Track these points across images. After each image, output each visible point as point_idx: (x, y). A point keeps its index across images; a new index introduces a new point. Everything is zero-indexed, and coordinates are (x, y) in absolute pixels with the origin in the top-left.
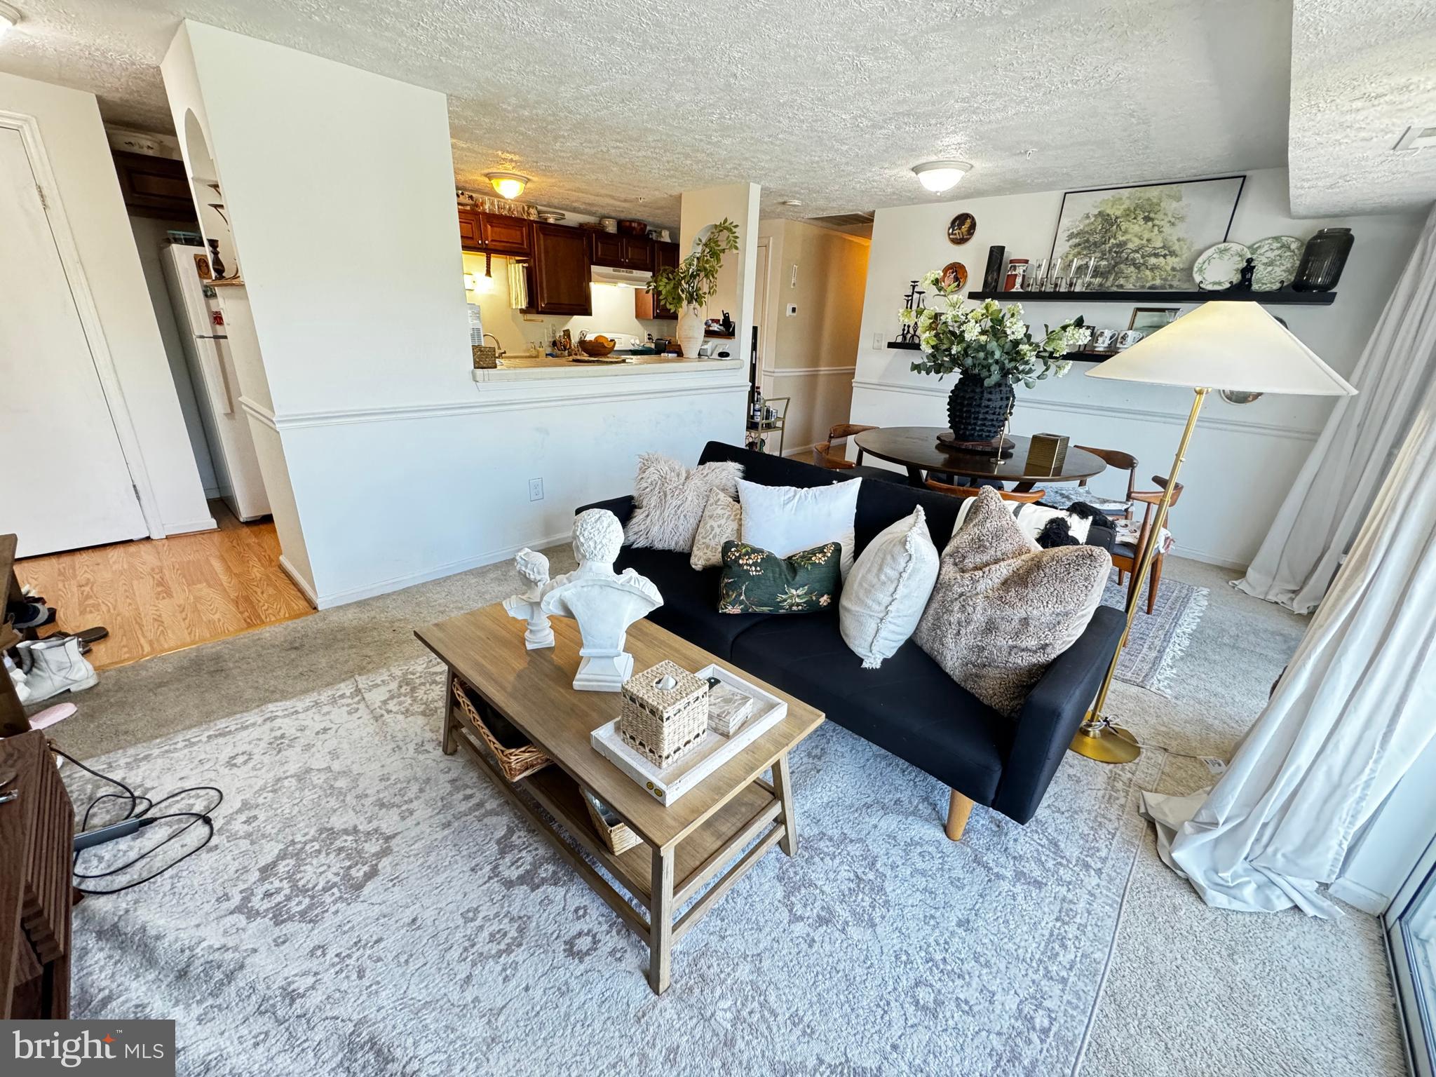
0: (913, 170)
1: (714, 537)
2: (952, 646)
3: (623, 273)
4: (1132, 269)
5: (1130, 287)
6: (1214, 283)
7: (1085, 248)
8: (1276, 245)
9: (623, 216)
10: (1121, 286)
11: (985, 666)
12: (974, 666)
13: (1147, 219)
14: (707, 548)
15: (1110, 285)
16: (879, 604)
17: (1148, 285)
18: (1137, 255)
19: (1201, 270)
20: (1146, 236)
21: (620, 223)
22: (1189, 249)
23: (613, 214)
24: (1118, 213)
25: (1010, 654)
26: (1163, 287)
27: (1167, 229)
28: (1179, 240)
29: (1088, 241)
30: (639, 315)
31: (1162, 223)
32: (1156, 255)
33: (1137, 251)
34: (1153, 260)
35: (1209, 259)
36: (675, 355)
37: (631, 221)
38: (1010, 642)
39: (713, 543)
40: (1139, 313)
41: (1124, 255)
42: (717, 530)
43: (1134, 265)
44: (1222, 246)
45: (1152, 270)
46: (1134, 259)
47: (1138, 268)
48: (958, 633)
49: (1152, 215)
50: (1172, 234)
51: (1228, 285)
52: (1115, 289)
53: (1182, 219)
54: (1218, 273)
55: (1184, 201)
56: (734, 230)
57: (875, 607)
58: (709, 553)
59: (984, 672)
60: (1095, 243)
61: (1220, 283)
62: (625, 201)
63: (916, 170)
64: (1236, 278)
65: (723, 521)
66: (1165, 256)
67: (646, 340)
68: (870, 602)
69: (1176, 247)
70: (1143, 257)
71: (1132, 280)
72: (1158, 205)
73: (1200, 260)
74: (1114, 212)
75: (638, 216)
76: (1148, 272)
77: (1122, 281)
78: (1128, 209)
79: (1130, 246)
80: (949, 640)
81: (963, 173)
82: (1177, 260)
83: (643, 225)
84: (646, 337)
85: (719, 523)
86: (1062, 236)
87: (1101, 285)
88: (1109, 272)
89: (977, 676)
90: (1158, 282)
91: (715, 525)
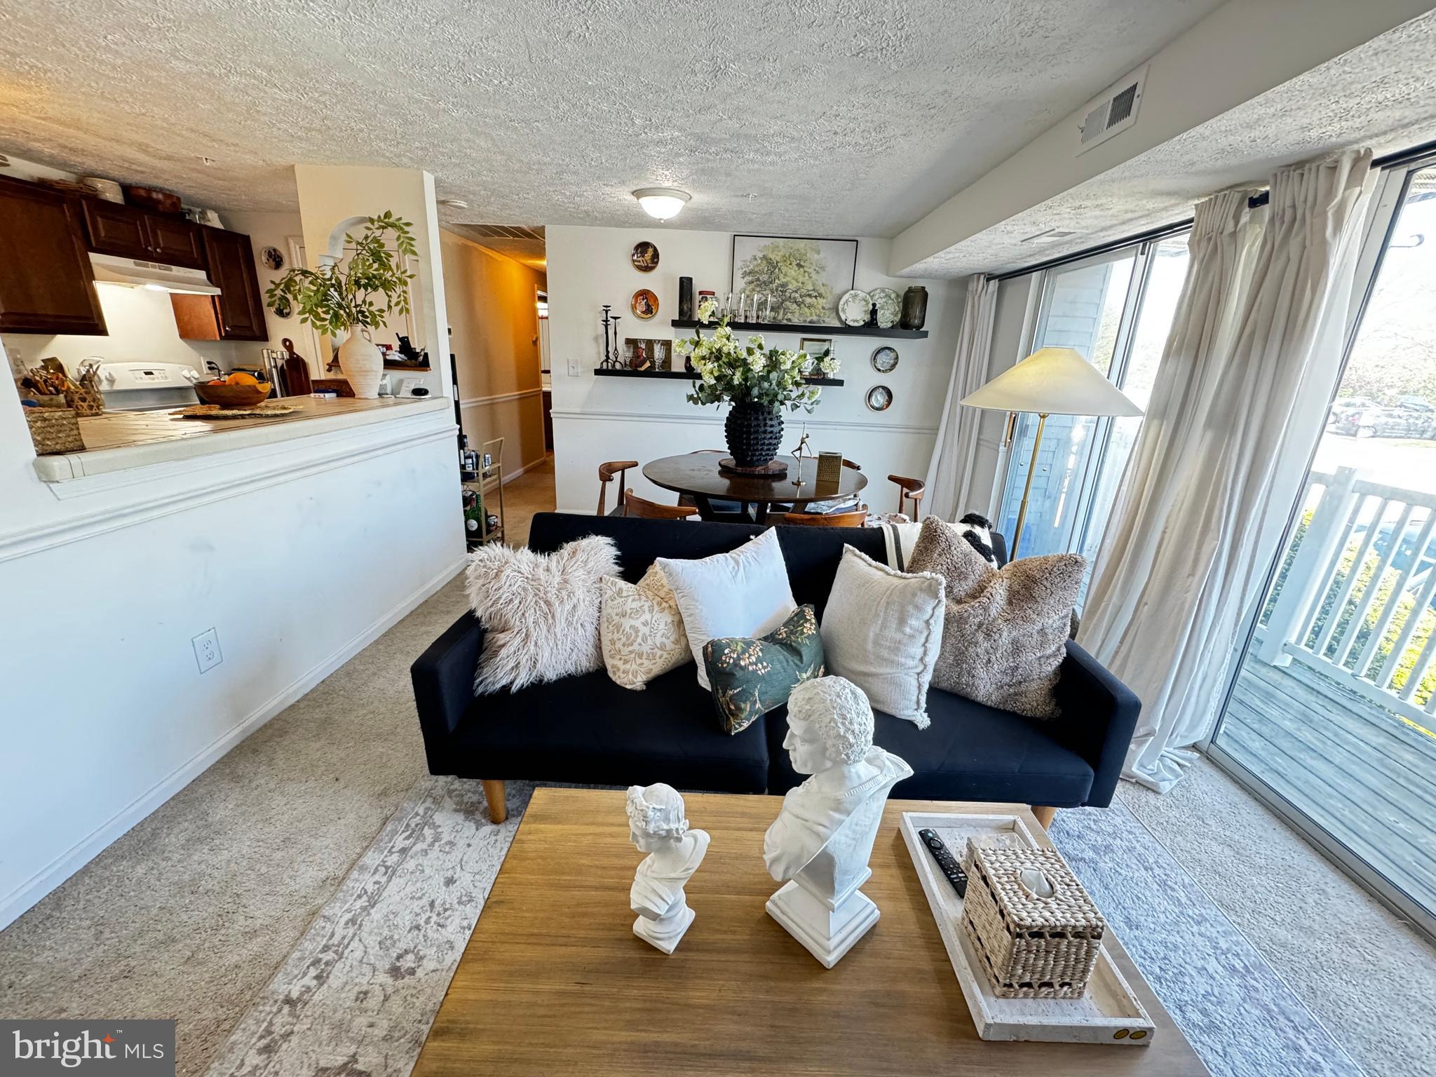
0: (633, 193)
1: (645, 639)
2: (983, 674)
3: (153, 268)
4: (795, 306)
5: (796, 321)
6: (854, 321)
7: (758, 285)
8: (882, 295)
9: (134, 179)
10: (789, 320)
11: (1020, 683)
12: (1010, 686)
13: (799, 266)
14: (640, 656)
15: (782, 318)
16: (913, 658)
17: (808, 320)
18: (797, 295)
19: (844, 310)
20: (801, 280)
21: (127, 189)
22: (831, 292)
23: (116, 173)
24: (778, 258)
25: (1040, 665)
26: (818, 322)
27: (814, 275)
28: (823, 285)
29: (758, 279)
30: (186, 331)
31: (810, 270)
32: (810, 296)
33: (796, 292)
34: (808, 300)
35: (847, 301)
36: (334, 395)
37: (150, 190)
38: (1038, 655)
39: (646, 648)
40: (805, 343)
41: (788, 295)
42: (644, 630)
43: (796, 302)
44: (852, 292)
45: (809, 307)
46: (795, 298)
47: (799, 306)
48: (989, 661)
49: (802, 263)
50: (821, 279)
51: (862, 323)
52: (785, 322)
53: (823, 268)
54: (855, 314)
55: (822, 255)
56: (406, 229)
57: (911, 663)
58: (646, 662)
59: (1023, 687)
60: (764, 282)
61: (857, 321)
62: (169, 158)
63: (638, 193)
64: (867, 318)
65: (647, 616)
66: (816, 297)
67: (206, 370)
68: (903, 660)
69: (822, 290)
70: (801, 296)
71: (797, 315)
72: (805, 255)
73: (842, 302)
74: (775, 257)
75: (171, 184)
76: (806, 309)
77: (789, 316)
78: (785, 256)
79: (790, 286)
80: (981, 672)
81: (683, 203)
82: (824, 301)
83: (174, 200)
84: (205, 367)
85: (642, 619)
86: (738, 274)
87: (774, 318)
88: (778, 307)
89: (1016, 694)
90: (815, 318)
91: (638, 623)
